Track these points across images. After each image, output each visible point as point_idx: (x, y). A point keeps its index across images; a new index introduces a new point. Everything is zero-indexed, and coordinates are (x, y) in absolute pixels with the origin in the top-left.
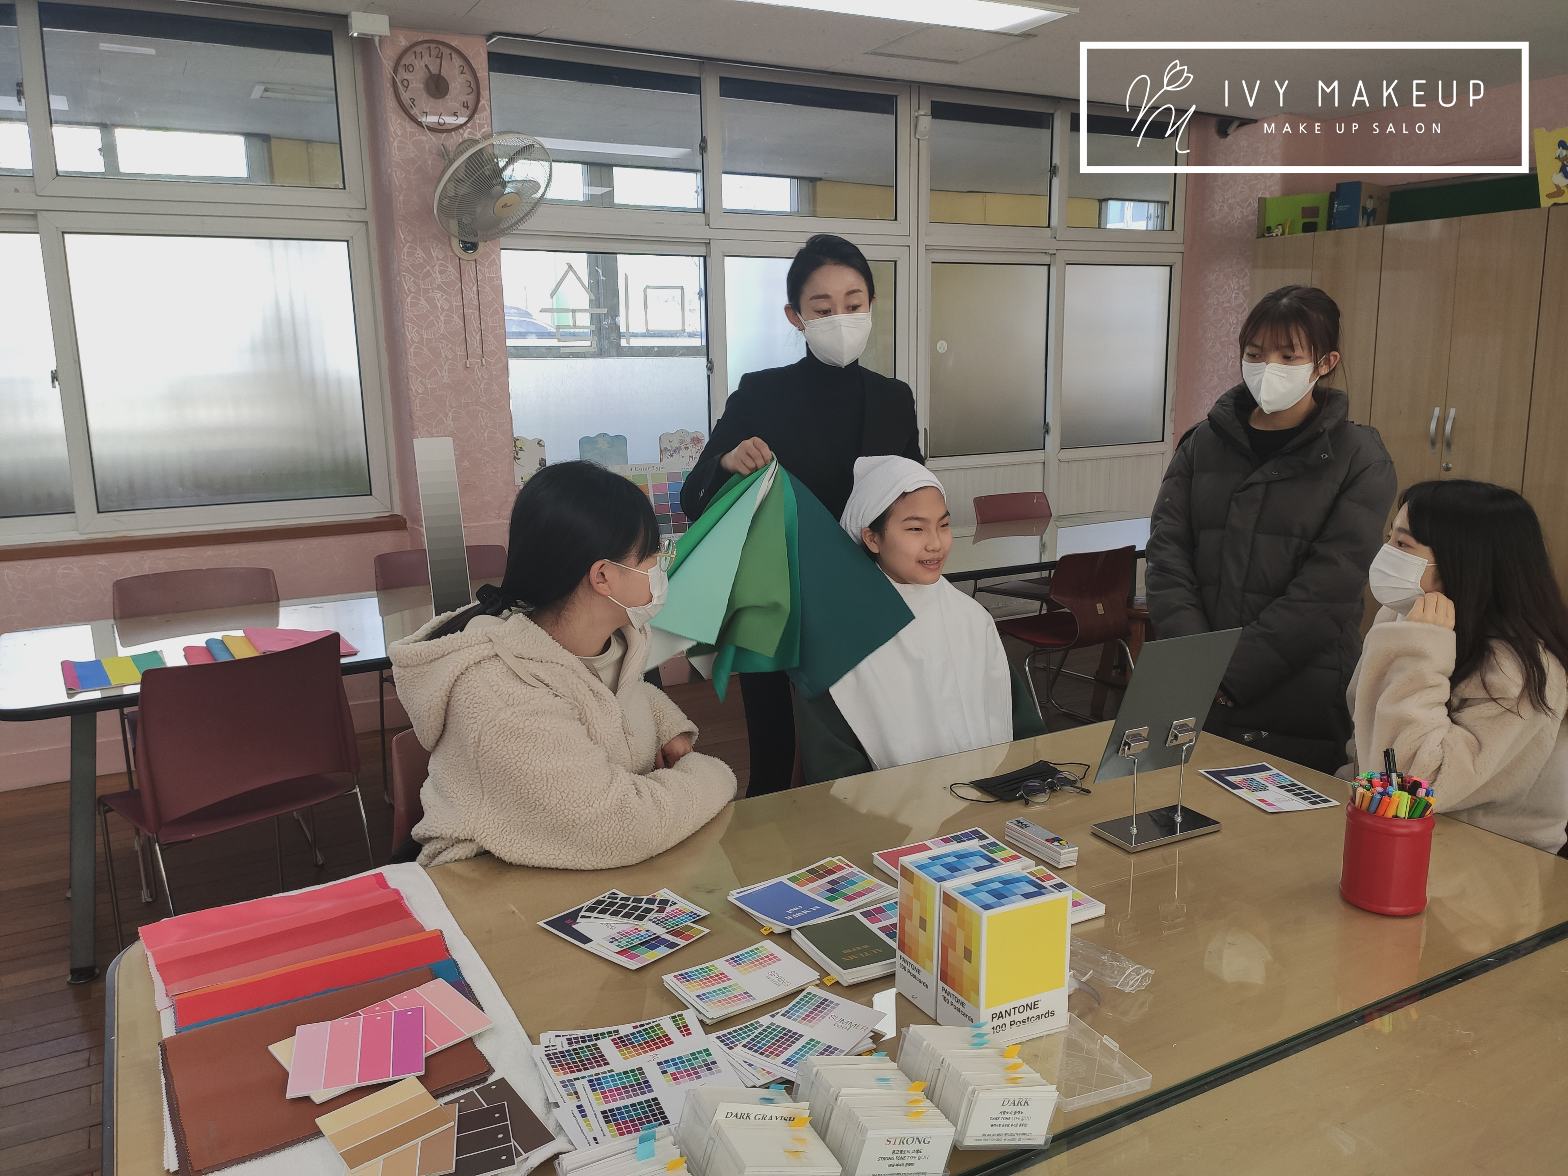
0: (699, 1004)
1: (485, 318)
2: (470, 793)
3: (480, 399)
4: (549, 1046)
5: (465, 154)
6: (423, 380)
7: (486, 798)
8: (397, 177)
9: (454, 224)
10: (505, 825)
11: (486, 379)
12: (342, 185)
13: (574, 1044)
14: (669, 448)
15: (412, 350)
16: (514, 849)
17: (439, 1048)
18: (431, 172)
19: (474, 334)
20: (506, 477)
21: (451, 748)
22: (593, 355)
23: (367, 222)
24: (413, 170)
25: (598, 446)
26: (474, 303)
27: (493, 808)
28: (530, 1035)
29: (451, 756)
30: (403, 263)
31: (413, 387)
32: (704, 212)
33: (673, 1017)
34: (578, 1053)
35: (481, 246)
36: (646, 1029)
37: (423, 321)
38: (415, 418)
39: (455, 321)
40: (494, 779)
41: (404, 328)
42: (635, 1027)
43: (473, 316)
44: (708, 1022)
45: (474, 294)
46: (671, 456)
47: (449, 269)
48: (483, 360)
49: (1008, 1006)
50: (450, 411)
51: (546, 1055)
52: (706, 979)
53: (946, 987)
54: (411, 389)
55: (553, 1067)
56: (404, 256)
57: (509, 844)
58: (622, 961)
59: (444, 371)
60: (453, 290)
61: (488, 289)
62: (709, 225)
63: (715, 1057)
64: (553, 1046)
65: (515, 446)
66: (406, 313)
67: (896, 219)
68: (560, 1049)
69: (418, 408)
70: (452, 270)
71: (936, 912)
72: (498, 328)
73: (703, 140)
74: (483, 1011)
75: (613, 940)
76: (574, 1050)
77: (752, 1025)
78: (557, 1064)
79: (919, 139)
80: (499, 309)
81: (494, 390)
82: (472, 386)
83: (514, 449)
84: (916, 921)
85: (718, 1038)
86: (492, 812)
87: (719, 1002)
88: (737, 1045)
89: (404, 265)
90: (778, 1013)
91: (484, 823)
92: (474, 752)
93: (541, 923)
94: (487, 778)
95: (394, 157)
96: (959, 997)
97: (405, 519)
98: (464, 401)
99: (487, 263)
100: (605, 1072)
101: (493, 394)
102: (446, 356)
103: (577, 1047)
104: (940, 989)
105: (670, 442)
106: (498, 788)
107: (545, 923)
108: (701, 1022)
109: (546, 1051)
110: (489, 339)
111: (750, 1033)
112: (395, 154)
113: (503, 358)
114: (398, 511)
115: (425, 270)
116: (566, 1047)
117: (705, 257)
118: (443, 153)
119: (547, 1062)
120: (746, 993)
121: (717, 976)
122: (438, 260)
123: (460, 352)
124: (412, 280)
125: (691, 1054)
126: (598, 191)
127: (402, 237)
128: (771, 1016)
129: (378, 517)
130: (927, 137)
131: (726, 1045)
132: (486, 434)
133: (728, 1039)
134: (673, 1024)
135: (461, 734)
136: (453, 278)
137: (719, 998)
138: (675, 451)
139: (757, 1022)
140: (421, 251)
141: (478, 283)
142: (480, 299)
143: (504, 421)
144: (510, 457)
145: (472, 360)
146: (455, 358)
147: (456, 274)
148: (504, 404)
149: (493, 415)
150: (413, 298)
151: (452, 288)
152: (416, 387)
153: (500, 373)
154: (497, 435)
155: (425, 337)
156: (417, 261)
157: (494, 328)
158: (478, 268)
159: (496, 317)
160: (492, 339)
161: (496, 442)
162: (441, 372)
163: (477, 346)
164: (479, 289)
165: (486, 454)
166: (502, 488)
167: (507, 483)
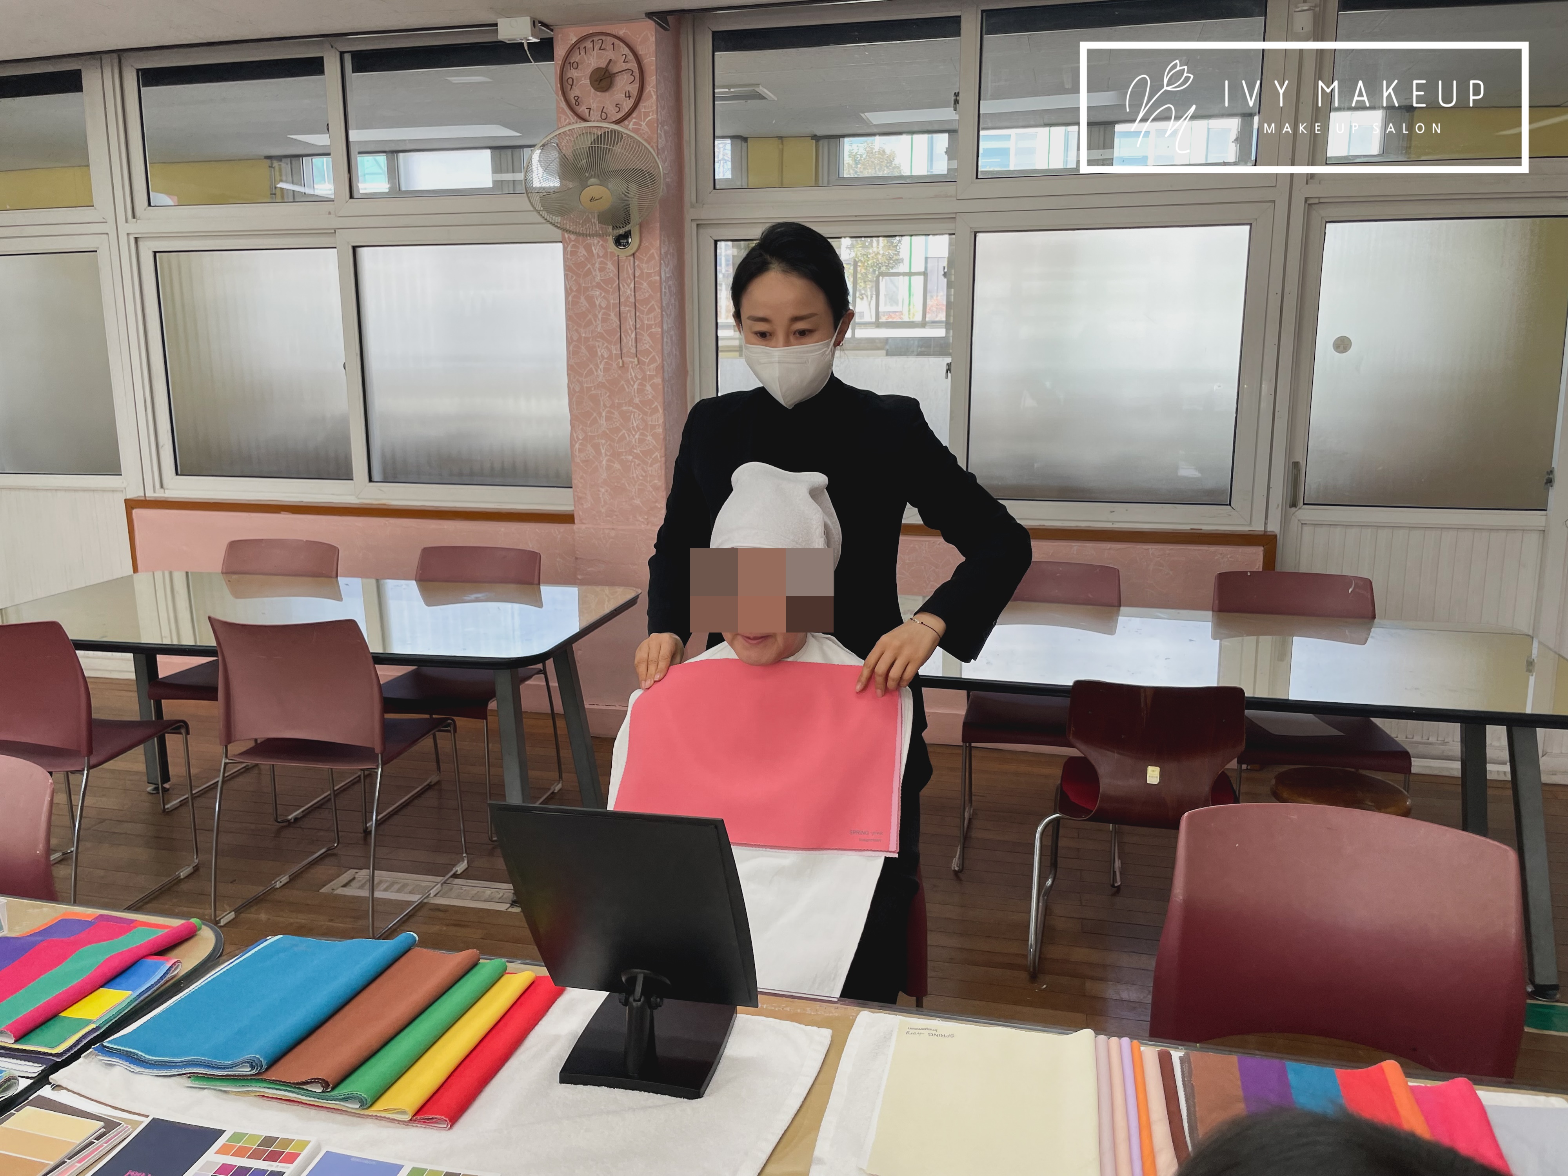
1: (641, 316)
3: (633, 399)
6: (580, 378)
11: (639, 379)
15: (571, 348)
19: (630, 334)
20: (656, 481)
26: (630, 300)
32: (950, 177)
37: (582, 320)
39: (611, 319)
43: (629, 314)
45: (631, 291)
47: (608, 267)
48: (637, 359)
50: (603, 410)
59: (599, 370)
60: (611, 288)
61: (645, 285)
62: (957, 196)
72: (653, 327)
80: (656, 306)
81: (647, 391)
82: (626, 386)
98: (617, 401)
99: (646, 259)
101: (646, 395)
113: (657, 357)
115: (586, 269)
117: (952, 234)
122: (598, 258)
123: (615, 351)
124: (574, 278)
127: (567, 236)
132: (637, 436)
136: (612, 275)
140: (583, 249)
141: (636, 279)
142: (636, 296)
143: (657, 423)
144: (660, 462)
145: (626, 359)
146: (610, 357)
147: (615, 270)
148: (656, 406)
149: (645, 417)
150: (574, 297)
151: (610, 286)
152: (573, 385)
153: (654, 373)
154: (648, 438)
155: (584, 335)
156: (579, 259)
157: (649, 327)
158: (636, 264)
159: (652, 315)
160: (646, 338)
161: (647, 445)
162: (597, 371)
163: (632, 345)
164: (636, 285)
165: (637, 456)
166: (651, 492)
167: (656, 488)
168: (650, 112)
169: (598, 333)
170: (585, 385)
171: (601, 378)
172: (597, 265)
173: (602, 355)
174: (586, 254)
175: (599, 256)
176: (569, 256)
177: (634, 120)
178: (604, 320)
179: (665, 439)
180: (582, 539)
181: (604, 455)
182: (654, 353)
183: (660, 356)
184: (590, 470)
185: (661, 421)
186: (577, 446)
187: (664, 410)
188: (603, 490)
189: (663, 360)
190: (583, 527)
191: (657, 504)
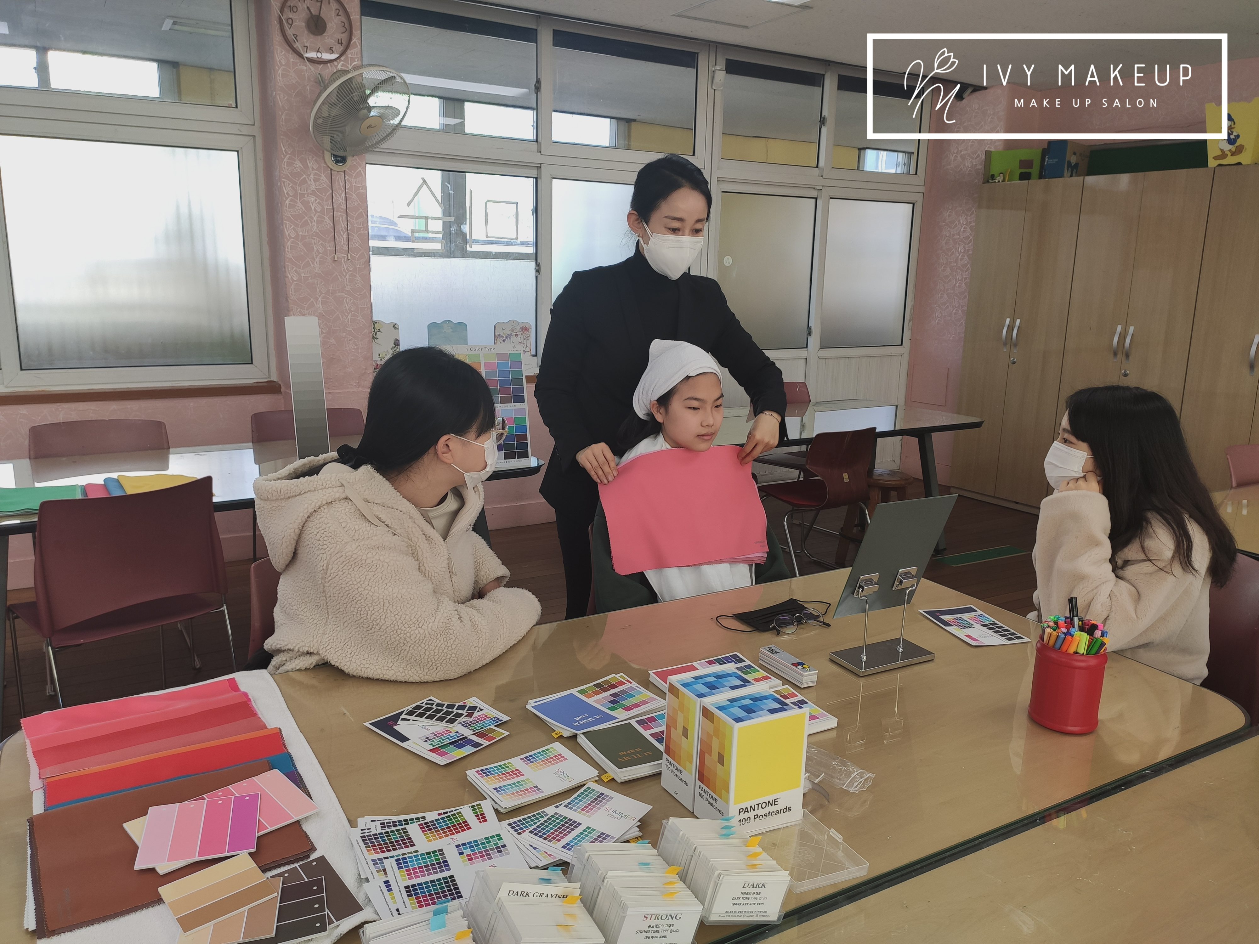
0: (495, 795)
1: (351, 220)
2: (316, 613)
3: (346, 287)
4: (365, 830)
5: (337, 82)
6: (297, 269)
7: (330, 617)
8: (280, 99)
9: (327, 140)
10: (347, 641)
11: (351, 271)
12: (235, 104)
13: (386, 828)
14: (502, 335)
15: (289, 244)
16: (353, 660)
17: (270, 829)
18: (309, 96)
19: (342, 233)
20: (365, 353)
21: (302, 574)
22: (441, 256)
23: (255, 136)
24: (294, 94)
25: (444, 331)
26: (342, 207)
27: (336, 626)
28: (350, 819)
29: (301, 580)
30: (283, 171)
31: (289, 275)
32: (537, 141)
33: (472, 807)
34: (389, 836)
35: (350, 160)
36: (449, 816)
37: (299, 221)
38: (290, 301)
39: (326, 222)
40: (338, 602)
41: (283, 225)
42: (439, 814)
43: (341, 218)
44: (502, 811)
45: (342, 200)
46: (504, 341)
47: (322, 178)
48: (349, 255)
49: (753, 803)
50: (319, 296)
51: (362, 837)
52: (503, 774)
53: (703, 786)
54: (288, 277)
55: (366, 847)
56: (284, 165)
57: (349, 656)
58: (434, 757)
59: (315, 263)
60: (325, 196)
61: (354, 196)
62: (540, 152)
63: (505, 841)
64: (368, 829)
65: (374, 328)
66: (285, 213)
67: (694, 155)
68: (374, 832)
69: (293, 293)
70: (324, 179)
71: (696, 722)
72: (362, 229)
73: (538, 81)
74: (311, 798)
75: (427, 739)
76: (385, 833)
77: (538, 814)
78: (370, 845)
79: (715, 90)
80: (363, 213)
81: (358, 280)
82: (339, 277)
83: (373, 330)
84: (680, 730)
85: (510, 824)
86: (335, 630)
87: (513, 794)
88: (525, 831)
89: (284, 172)
90: (562, 804)
91: (329, 638)
92: (322, 578)
93: (367, 724)
94: (332, 601)
95: (279, 83)
96: (713, 794)
97: (280, 385)
98: (331, 288)
99: (354, 175)
100: (411, 853)
101: (357, 283)
102: (317, 250)
103: (389, 830)
104: (697, 787)
105: (503, 330)
106: (341, 610)
107: (370, 724)
108: (496, 811)
109: (362, 833)
110: (354, 238)
111: (536, 821)
112: (280, 80)
113: (365, 254)
114: (274, 378)
115: (302, 178)
116: (380, 830)
117: (536, 179)
118: (320, 81)
119: (361, 843)
120: (536, 787)
121: (512, 772)
122: (312, 170)
123: (330, 247)
124: (290, 185)
125: (485, 838)
126: (452, 121)
127: (283, 149)
128: (555, 807)
129: (257, 383)
130: (722, 88)
131: (516, 831)
132: (349, 317)
133: (518, 826)
134: (472, 812)
135: (311, 563)
136: (325, 186)
137: (513, 791)
138: (507, 337)
139: (544, 812)
140: (299, 162)
141: (347, 190)
142: (347, 204)
143: (365, 306)
144: (369, 337)
145: (340, 255)
146: (325, 252)
147: (327, 181)
148: (365, 293)
149: (356, 301)
150: (291, 201)
151: (324, 194)
152: (291, 275)
153: (363, 267)
154: (359, 318)
155: (300, 234)
156: (295, 170)
157: (359, 229)
158: (346, 179)
159: (360, 220)
160: (356, 237)
161: (358, 323)
162: (313, 263)
163: (344, 243)
164: (347, 196)
165: (349, 333)
166: (362, 361)
167: (366, 358)
168: (355, 58)
169: (314, 232)
170: (303, 275)
171: (317, 269)
172: (312, 176)
174: (302, 166)
176: (286, 167)
177: (342, 62)
178: (318, 222)
182: (362, 251)
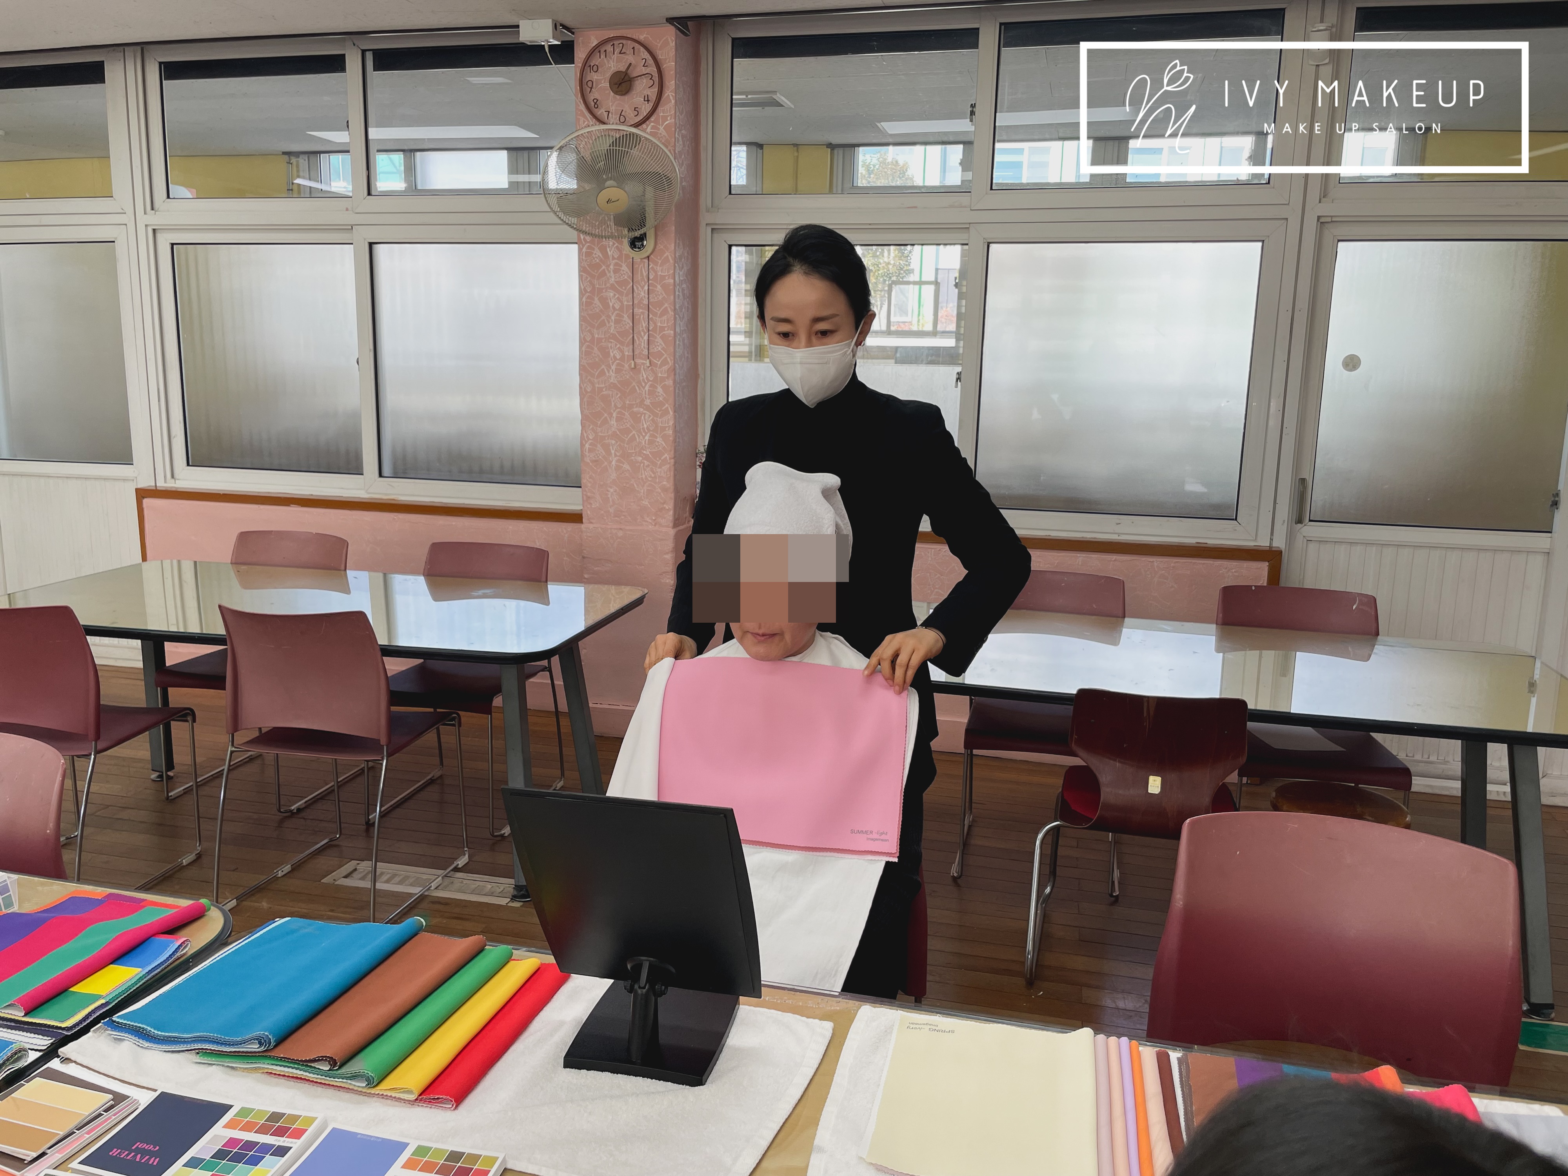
1: (654, 318)
3: (644, 401)
6: (591, 379)
11: (651, 381)
15: (583, 349)
19: (642, 334)
20: (664, 483)
26: (644, 302)
35: (649, 243)
37: (595, 321)
39: (625, 321)
43: (642, 316)
45: (645, 293)
47: (623, 269)
48: (649, 361)
50: (614, 411)
56: (583, 256)
59: (611, 371)
61: (659, 288)
62: (971, 206)
72: (666, 329)
73: (973, 104)
80: (669, 309)
81: (658, 392)
82: (637, 388)
98: (628, 402)
99: (660, 261)
101: (657, 396)
113: (669, 359)
115: (601, 270)
117: (964, 245)
122: (613, 260)
123: (628, 352)
124: (588, 279)
127: (582, 237)
132: (647, 438)
136: (626, 277)
140: (598, 251)
141: (650, 282)
142: (650, 298)
143: (667, 425)
144: (669, 463)
145: (638, 361)
146: (622, 358)
147: (629, 272)
148: (667, 408)
149: (655, 418)
150: (588, 297)
151: (624, 288)
152: (585, 385)
153: (666, 376)
154: (658, 440)
155: (596, 336)
156: (593, 261)
157: (662, 329)
158: (650, 267)
159: (665, 317)
160: (659, 340)
161: (657, 446)
162: (609, 372)
163: (644, 347)
164: (650, 288)
165: (646, 458)
166: (660, 494)
167: (664, 489)
168: (668, 116)
169: (612, 334)
170: (597, 386)
171: (612, 378)
172: (612, 267)
173: (614, 357)
174: (601, 256)
175: (613, 258)
176: (584, 258)
177: (652, 124)
178: (617, 322)
179: (675, 441)
180: (590, 538)
181: (613, 455)
182: (665, 356)
183: (672, 358)
184: (599, 470)
185: (671, 423)
186: (587, 446)
187: (675, 412)
188: (612, 490)
189: (674, 363)
190: (591, 526)
191: (665, 506)
